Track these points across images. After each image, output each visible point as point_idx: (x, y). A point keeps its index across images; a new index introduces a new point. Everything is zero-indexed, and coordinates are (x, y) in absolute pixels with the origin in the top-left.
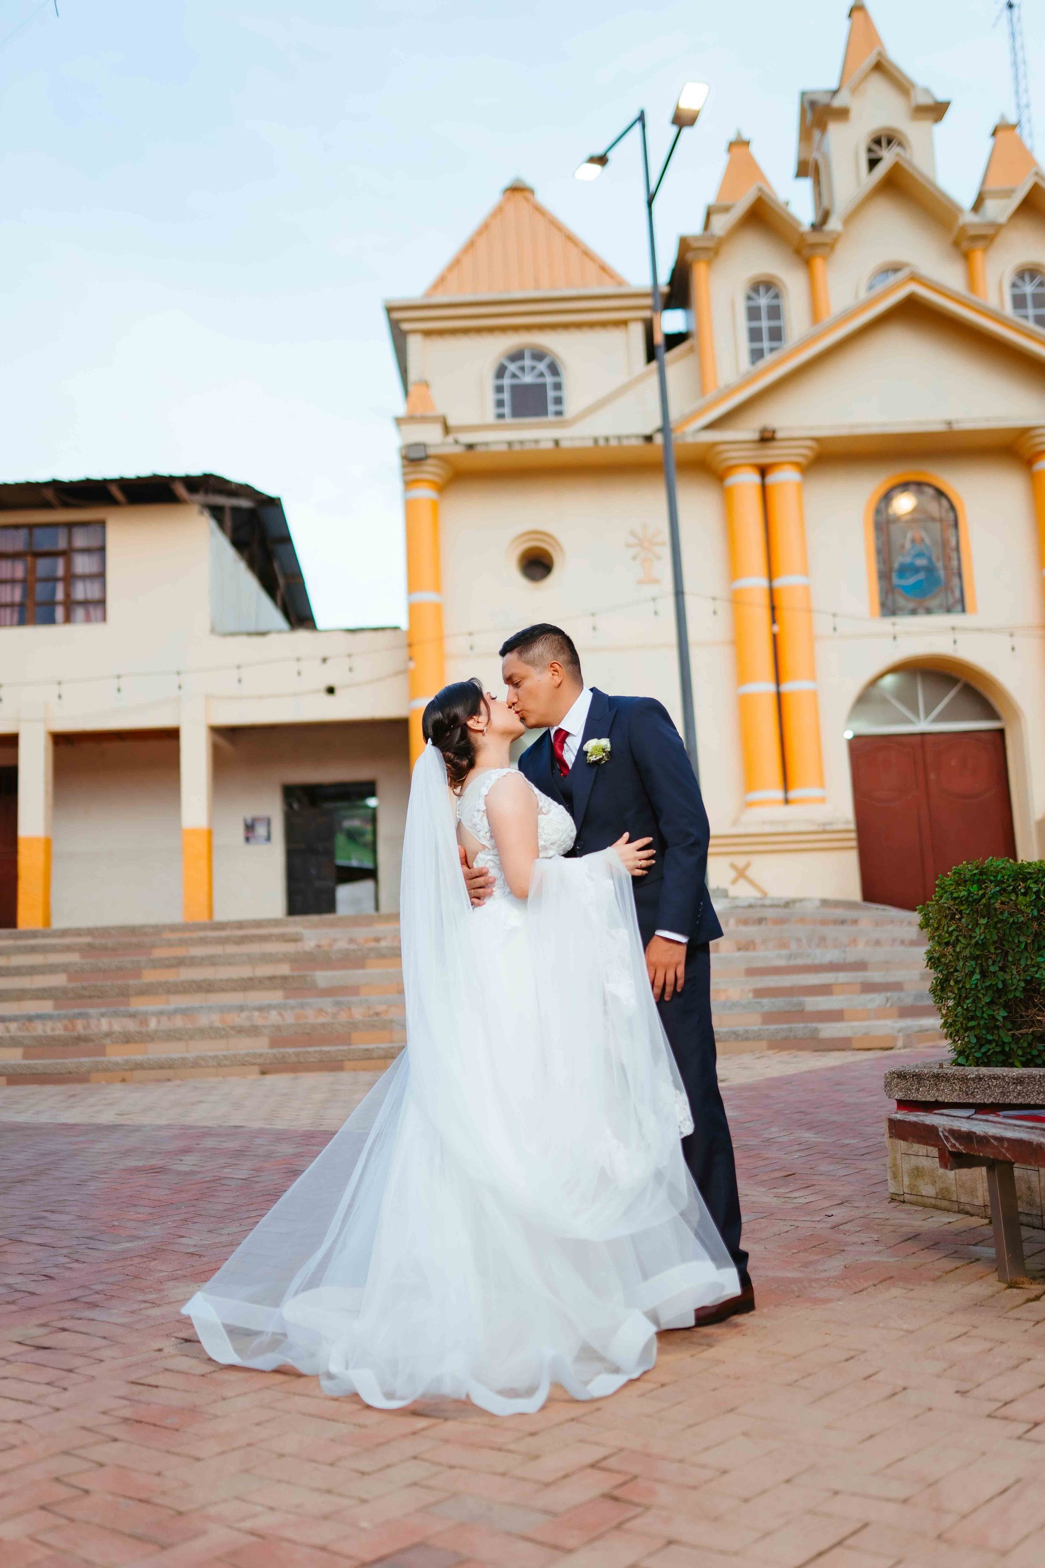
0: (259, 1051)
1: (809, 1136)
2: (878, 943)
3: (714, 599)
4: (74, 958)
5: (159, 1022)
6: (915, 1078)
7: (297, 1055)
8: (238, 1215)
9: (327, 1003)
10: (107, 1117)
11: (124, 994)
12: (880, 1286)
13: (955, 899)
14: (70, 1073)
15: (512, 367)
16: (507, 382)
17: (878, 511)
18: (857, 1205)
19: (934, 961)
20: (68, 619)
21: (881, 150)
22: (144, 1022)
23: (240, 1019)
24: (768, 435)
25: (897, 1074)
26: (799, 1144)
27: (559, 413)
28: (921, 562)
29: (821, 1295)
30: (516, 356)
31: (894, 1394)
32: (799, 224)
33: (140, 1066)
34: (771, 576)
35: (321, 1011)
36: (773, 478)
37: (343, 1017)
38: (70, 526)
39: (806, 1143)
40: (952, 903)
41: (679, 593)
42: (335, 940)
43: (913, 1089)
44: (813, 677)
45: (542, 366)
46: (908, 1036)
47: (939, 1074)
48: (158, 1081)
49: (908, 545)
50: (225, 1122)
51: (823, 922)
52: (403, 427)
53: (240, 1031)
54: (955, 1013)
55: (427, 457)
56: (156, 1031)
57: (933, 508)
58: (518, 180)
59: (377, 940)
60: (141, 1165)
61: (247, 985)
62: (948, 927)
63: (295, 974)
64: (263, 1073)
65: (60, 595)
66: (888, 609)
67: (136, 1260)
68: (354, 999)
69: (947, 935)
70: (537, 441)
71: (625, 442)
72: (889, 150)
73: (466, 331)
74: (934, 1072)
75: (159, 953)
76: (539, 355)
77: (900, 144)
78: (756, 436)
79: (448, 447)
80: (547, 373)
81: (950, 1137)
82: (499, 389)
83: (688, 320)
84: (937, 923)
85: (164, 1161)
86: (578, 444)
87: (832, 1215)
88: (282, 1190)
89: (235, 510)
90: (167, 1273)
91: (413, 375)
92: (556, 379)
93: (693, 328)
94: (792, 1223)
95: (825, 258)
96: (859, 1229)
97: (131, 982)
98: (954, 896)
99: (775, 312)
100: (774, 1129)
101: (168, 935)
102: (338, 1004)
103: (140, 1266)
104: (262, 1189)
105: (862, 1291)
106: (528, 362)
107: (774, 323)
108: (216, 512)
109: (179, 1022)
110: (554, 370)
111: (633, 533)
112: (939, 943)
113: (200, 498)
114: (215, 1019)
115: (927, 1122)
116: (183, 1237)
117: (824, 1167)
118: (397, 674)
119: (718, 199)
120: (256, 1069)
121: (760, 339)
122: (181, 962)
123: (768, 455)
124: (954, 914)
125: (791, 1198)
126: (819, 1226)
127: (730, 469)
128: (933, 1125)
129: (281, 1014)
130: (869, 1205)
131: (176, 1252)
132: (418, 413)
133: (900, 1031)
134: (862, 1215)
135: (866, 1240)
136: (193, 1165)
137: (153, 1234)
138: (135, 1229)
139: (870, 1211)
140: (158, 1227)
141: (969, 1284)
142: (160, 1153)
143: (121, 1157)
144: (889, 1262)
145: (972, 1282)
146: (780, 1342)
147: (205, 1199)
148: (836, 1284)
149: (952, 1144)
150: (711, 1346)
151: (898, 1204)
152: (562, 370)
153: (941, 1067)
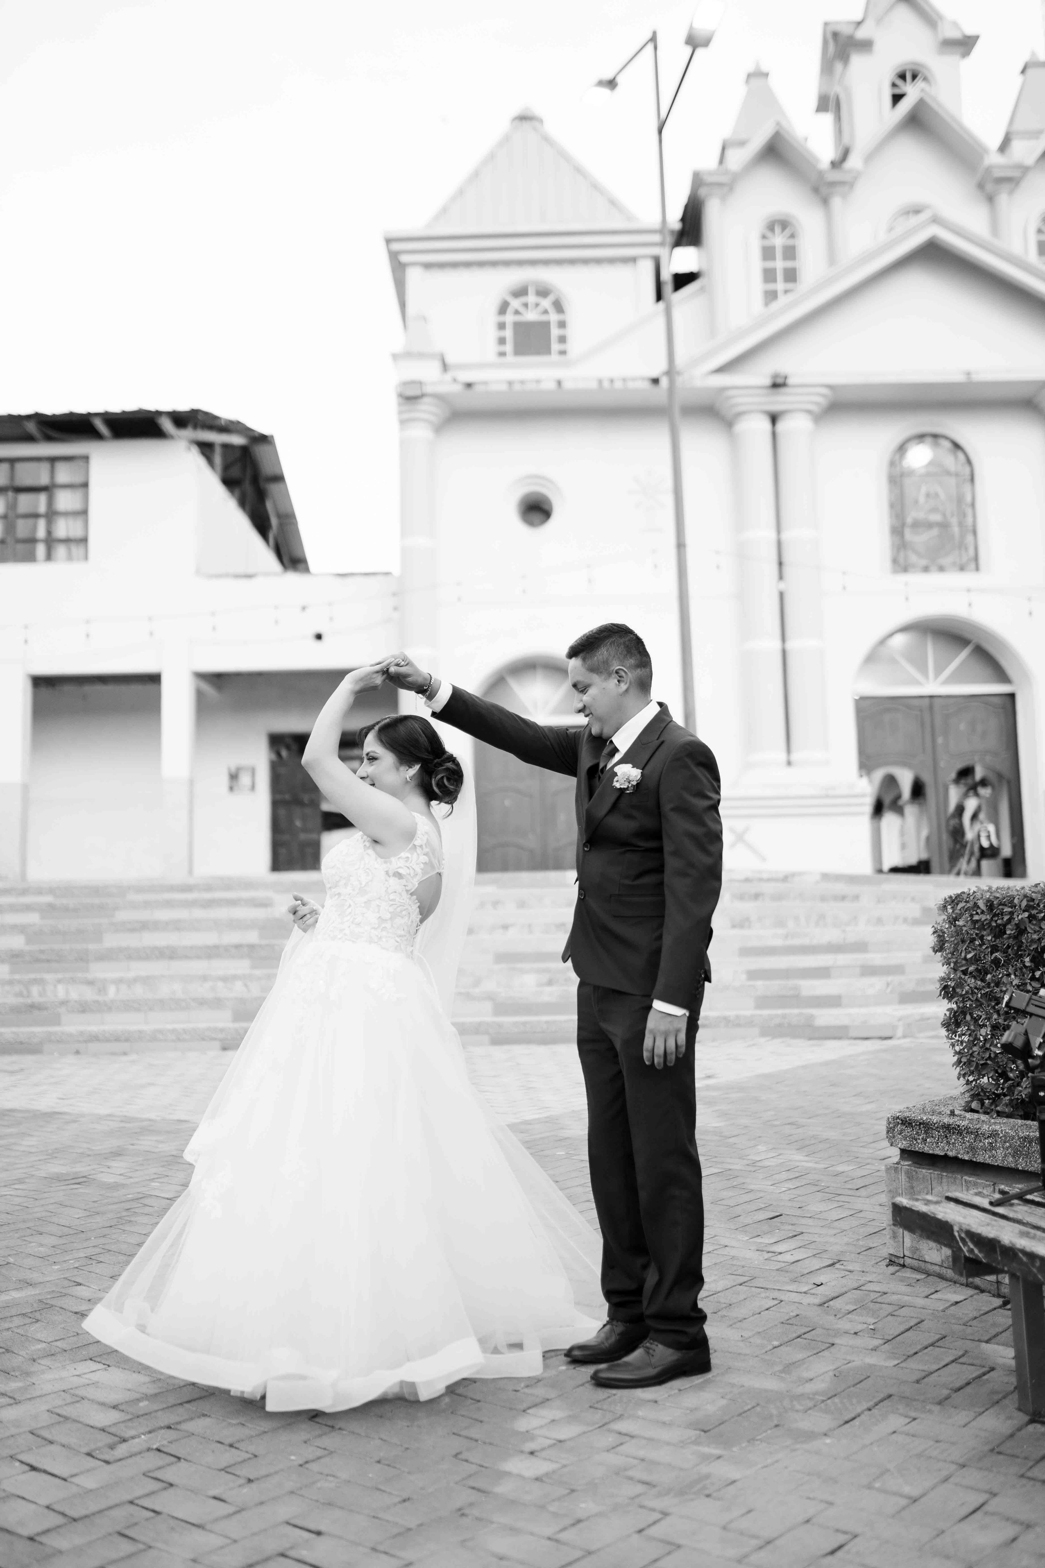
0: (220, 1025)
1: (798, 1158)
2: (879, 921)
3: (718, 553)
4: (33, 918)
5: (118, 990)
6: (922, 1126)
10: (45, 1104)
11: (83, 958)
12: (875, 1411)
13: (975, 922)
14: (21, 1043)
15: (515, 303)
16: (509, 318)
17: (892, 464)
18: (850, 1268)
19: (948, 991)
20: (49, 557)
21: (906, 85)
22: (103, 990)
23: (202, 990)
24: (780, 381)
25: (902, 1120)
26: (788, 1170)
27: (563, 353)
28: (936, 517)
29: (805, 1424)
30: (520, 292)
32: (818, 161)
33: (95, 1038)
34: (779, 528)
36: (784, 426)
38: (53, 460)
39: (796, 1170)
40: (972, 926)
41: (681, 546)
43: (919, 1139)
44: (820, 635)
45: (546, 303)
46: (907, 1026)
47: (950, 1125)
48: (113, 1054)
49: (922, 499)
50: (169, 1114)
51: (823, 899)
52: (400, 363)
53: (202, 1003)
54: (971, 1052)
55: (423, 396)
56: (114, 1001)
57: (950, 461)
58: (527, 109)
60: (63, 1172)
61: (212, 952)
62: (967, 953)
63: (264, 942)
64: (225, 1049)
65: (41, 533)
66: (900, 565)
67: (17, 1321)
69: (964, 962)
70: (538, 381)
71: (631, 385)
72: (914, 85)
73: (468, 265)
74: (944, 1123)
75: (122, 916)
76: (543, 292)
77: (925, 79)
78: (768, 382)
79: (446, 385)
80: (551, 310)
81: (967, 1240)
82: (502, 326)
83: (699, 259)
84: (954, 948)
85: (89, 1168)
86: (581, 385)
87: (822, 1284)
89: (226, 447)
90: (44, 1345)
91: (411, 310)
92: (560, 317)
93: (703, 267)
94: (776, 1294)
95: (844, 197)
96: (852, 1307)
97: (91, 947)
98: (974, 919)
99: (790, 253)
100: (761, 1148)
101: (132, 897)
103: (18, 1331)
105: (854, 1419)
106: (531, 298)
107: (789, 264)
108: (205, 448)
109: (139, 992)
110: (558, 307)
111: (636, 480)
112: (954, 970)
113: (188, 433)
114: (177, 989)
115: (940, 1216)
117: (816, 1206)
118: (387, 621)
119: (734, 132)
120: (217, 1044)
121: (774, 280)
122: (145, 926)
123: (779, 401)
124: (972, 940)
125: (775, 1253)
126: (807, 1300)
127: (740, 415)
128: (947, 1222)
129: (246, 985)
130: (864, 1270)
132: (417, 349)
133: (900, 1020)
134: (856, 1285)
135: (860, 1327)
136: (120, 1175)
137: (48, 1279)
138: (30, 1269)
139: (864, 1278)
140: (56, 1267)
141: (983, 1412)
142: (89, 1155)
143: (45, 1159)
144: (887, 1367)
145: (987, 1410)
146: (749, 1511)
147: (120, 1227)
148: (822, 1405)
149: (968, 1249)
150: (665, 1514)
151: (897, 1268)
152: (566, 306)
153: (952, 1113)
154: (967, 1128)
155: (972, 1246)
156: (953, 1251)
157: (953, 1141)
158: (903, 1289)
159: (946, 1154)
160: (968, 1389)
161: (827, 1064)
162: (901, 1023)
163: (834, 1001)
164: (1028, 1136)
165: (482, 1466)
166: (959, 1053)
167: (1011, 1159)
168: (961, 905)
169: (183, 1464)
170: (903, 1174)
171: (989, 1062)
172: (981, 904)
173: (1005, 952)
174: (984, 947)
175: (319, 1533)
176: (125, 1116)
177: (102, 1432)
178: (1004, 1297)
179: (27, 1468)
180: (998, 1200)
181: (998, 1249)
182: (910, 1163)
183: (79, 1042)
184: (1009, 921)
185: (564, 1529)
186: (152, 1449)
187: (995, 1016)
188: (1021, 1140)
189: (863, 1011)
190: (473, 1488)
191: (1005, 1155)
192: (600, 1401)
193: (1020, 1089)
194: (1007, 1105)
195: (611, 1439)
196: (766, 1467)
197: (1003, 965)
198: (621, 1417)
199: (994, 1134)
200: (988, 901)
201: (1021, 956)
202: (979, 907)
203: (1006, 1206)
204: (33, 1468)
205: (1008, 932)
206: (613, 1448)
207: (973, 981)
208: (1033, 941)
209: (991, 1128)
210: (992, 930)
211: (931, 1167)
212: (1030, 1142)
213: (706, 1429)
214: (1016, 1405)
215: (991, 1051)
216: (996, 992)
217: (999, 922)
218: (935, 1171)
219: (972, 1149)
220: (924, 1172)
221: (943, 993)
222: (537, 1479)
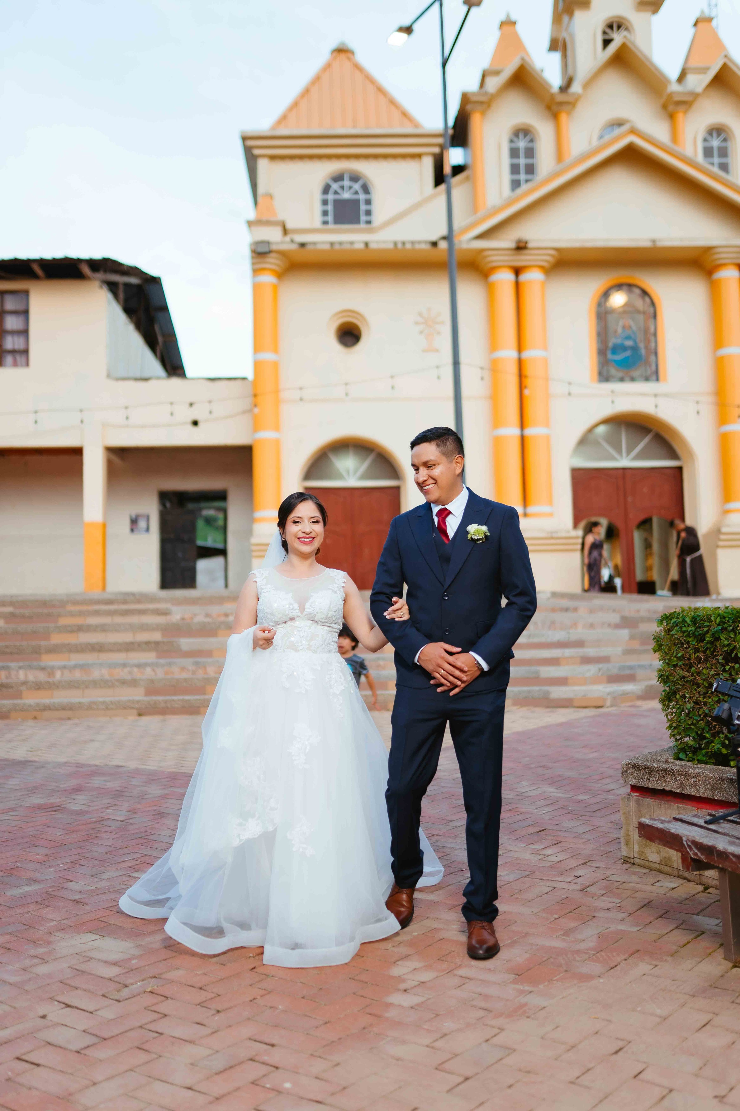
0: (137, 698)
1: (551, 790)
2: (592, 626)
3: (482, 368)
5: (62, 674)
6: (647, 769)
7: (166, 702)
8: (115, 858)
9: (188, 662)
10: (20, 753)
11: (37, 651)
12: (630, 961)
13: (684, 632)
15: (335, 186)
16: (331, 197)
17: (599, 305)
18: (597, 865)
19: (664, 678)
21: (613, 33)
22: (51, 674)
23: (124, 674)
24: (522, 245)
25: (632, 765)
26: (545, 799)
27: (369, 222)
28: (629, 343)
29: (585, 969)
30: (338, 178)
31: (664, 1097)
32: (550, 86)
33: (47, 708)
34: (520, 348)
35: (183, 669)
36: (525, 277)
37: (200, 674)
38: (2, 293)
39: (550, 798)
40: (681, 635)
41: (456, 363)
42: (195, 615)
43: (645, 778)
44: (547, 425)
45: (357, 186)
46: (614, 698)
47: (666, 769)
48: (61, 719)
49: (620, 330)
50: (109, 761)
51: (553, 610)
52: (254, 229)
53: (123, 682)
54: (679, 719)
55: (270, 252)
56: (60, 682)
57: (640, 304)
58: (343, 44)
59: (226, 615)
60: (43, 803)
61: (129, 647)
62: (677, 653)
63: (166, 640)
64: (140, 715)
66: (604, 377)
67: (33, 907)
68: (209, 660)
69: (675, 659)
70: (352, 243)
71: (417, 246)
72: (619, 33)
73: (301, 157)
74: (662, 767)
75: (63, 621)
76: (355, 178)
77: (627, 29)
78: (513, 245)
79: (286, 245)
80: (360, 191)
81: (693, 847)
82: (325, 202)
83: (466, 156)
84: (668, 649)
85: (61, 800)
86: (382, 246)
87: (580, 876)
88: (151, 834)
89: (127, 285)
90: (55, 923)
91: (261, 189)
92: (367, 197)
93: (469, 162)
94: (550, 883)
95: (569, 113)
96: (603, 892)
97: (43, 643)
98: (683, 630)
99: (530, 153)
100: (524, 783)
101: (70, 608)
102: (197, 663)
103: (35, 913)
104: (135, 832)
105: (616, 966)
106: (346, 183)
107: (529, 161)
108: (113, 287)
109: (77, 675)
110: (366, 189)
111: (420, 315)
112: (668, 664)
113: (100, 275)
114: (105, 673)
115: (673, 831)
116: (71, 881)
117: (567, 824)
118: (244, 412)
119: (491, 64)
120: (135, 712)
121: (519, 173)
122: (80, 629)
123: (521, 260)
124: (682, 644)
125: (544, 855)
126: (572, 887)
127: (493, 269)
128: (678, 835)
129: (153, 670)
130: (608, 867)
131: (65, 898)
132: (265, 218)
133: (608, 694)
134: (603, 877)
135: (610, 905)
136: (83, 804)
137: (47, 877)
138: (33, 871)
139: (608, 872)
140: (52, 869)
141: (701, 961)
142: (58, 791)
143: (28, 794)
144: (632, 932)
145: (703, 959)
146: (557, 1027)
147: (90, 841)
148: (594, 957)
149: (693, 853)
150: (502, 1029)
151: (630, 865)
152: (372, 189)
153: (667, 761)
154: (678, 771)
155: (696, 851)
156: (682, 854)
157: (669, 780)
158: (635, 879)
159: (664, 788)
160: (689, 946)
161: (561, 724)
162: (609, 697)
163: (563, 681)
164: (722, 776)
165: (373, 999)
166: (671, 720)
167: (709, 792)
168: (674, 620)
169: (169, 1000)
170: (633, 802)
171: (692, 727)
172: (688, 620)
173: (704, 652)
174: (690, 649)
175: (273, 1045)
176: (78, 763)
177: (109, 981)
178: (704, 885)
179: (64, 1006)
180: (710, 820)
181: (715, 853)
182: (638, 794)
183: (36, 710)
184: (707, 632)
185: (436, 1040)
186: (147, 992)
187: (697, 695)
188: (717, 779)
189: (584, 688)
190: (370, 1014)
191: (706, 790)
192: (445, 956)
193: (714, 745)
194: (704, 756)
195: (457, 981)
196: (563, 998)
197: (703, 662)
198: (460, 966)
199: (697, 776)
200: (693, 618)
201: (716, 655)
202: (686, 621)
203: (716, 824)
204: (68, 1006)
205: (707, 639)
206: (459, 987)
207: (681, 671)
208: (724, 646)
209: (695, 771)
210: (695, 637)
211: (653, 797)
212: (723, 781)
213: (519, 974)
214: (723, 956)
215: (694, 719)
216: (698, 680)
217: (701, 632)
218: (656, 800)
219: (682, 785)
220: (648, 801)
221: (660, 680)
222: (412, 1008)
